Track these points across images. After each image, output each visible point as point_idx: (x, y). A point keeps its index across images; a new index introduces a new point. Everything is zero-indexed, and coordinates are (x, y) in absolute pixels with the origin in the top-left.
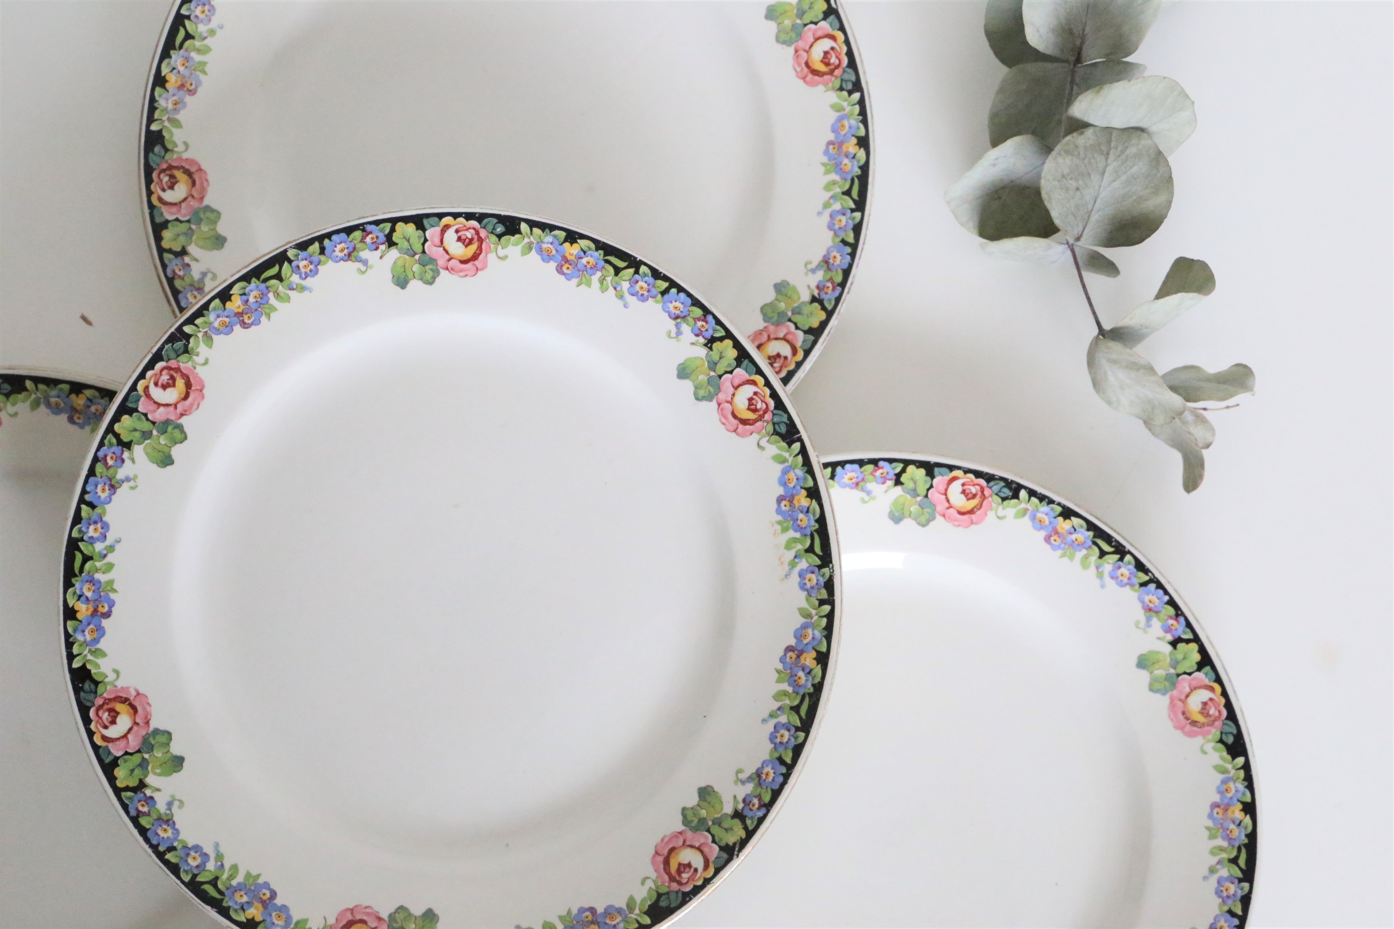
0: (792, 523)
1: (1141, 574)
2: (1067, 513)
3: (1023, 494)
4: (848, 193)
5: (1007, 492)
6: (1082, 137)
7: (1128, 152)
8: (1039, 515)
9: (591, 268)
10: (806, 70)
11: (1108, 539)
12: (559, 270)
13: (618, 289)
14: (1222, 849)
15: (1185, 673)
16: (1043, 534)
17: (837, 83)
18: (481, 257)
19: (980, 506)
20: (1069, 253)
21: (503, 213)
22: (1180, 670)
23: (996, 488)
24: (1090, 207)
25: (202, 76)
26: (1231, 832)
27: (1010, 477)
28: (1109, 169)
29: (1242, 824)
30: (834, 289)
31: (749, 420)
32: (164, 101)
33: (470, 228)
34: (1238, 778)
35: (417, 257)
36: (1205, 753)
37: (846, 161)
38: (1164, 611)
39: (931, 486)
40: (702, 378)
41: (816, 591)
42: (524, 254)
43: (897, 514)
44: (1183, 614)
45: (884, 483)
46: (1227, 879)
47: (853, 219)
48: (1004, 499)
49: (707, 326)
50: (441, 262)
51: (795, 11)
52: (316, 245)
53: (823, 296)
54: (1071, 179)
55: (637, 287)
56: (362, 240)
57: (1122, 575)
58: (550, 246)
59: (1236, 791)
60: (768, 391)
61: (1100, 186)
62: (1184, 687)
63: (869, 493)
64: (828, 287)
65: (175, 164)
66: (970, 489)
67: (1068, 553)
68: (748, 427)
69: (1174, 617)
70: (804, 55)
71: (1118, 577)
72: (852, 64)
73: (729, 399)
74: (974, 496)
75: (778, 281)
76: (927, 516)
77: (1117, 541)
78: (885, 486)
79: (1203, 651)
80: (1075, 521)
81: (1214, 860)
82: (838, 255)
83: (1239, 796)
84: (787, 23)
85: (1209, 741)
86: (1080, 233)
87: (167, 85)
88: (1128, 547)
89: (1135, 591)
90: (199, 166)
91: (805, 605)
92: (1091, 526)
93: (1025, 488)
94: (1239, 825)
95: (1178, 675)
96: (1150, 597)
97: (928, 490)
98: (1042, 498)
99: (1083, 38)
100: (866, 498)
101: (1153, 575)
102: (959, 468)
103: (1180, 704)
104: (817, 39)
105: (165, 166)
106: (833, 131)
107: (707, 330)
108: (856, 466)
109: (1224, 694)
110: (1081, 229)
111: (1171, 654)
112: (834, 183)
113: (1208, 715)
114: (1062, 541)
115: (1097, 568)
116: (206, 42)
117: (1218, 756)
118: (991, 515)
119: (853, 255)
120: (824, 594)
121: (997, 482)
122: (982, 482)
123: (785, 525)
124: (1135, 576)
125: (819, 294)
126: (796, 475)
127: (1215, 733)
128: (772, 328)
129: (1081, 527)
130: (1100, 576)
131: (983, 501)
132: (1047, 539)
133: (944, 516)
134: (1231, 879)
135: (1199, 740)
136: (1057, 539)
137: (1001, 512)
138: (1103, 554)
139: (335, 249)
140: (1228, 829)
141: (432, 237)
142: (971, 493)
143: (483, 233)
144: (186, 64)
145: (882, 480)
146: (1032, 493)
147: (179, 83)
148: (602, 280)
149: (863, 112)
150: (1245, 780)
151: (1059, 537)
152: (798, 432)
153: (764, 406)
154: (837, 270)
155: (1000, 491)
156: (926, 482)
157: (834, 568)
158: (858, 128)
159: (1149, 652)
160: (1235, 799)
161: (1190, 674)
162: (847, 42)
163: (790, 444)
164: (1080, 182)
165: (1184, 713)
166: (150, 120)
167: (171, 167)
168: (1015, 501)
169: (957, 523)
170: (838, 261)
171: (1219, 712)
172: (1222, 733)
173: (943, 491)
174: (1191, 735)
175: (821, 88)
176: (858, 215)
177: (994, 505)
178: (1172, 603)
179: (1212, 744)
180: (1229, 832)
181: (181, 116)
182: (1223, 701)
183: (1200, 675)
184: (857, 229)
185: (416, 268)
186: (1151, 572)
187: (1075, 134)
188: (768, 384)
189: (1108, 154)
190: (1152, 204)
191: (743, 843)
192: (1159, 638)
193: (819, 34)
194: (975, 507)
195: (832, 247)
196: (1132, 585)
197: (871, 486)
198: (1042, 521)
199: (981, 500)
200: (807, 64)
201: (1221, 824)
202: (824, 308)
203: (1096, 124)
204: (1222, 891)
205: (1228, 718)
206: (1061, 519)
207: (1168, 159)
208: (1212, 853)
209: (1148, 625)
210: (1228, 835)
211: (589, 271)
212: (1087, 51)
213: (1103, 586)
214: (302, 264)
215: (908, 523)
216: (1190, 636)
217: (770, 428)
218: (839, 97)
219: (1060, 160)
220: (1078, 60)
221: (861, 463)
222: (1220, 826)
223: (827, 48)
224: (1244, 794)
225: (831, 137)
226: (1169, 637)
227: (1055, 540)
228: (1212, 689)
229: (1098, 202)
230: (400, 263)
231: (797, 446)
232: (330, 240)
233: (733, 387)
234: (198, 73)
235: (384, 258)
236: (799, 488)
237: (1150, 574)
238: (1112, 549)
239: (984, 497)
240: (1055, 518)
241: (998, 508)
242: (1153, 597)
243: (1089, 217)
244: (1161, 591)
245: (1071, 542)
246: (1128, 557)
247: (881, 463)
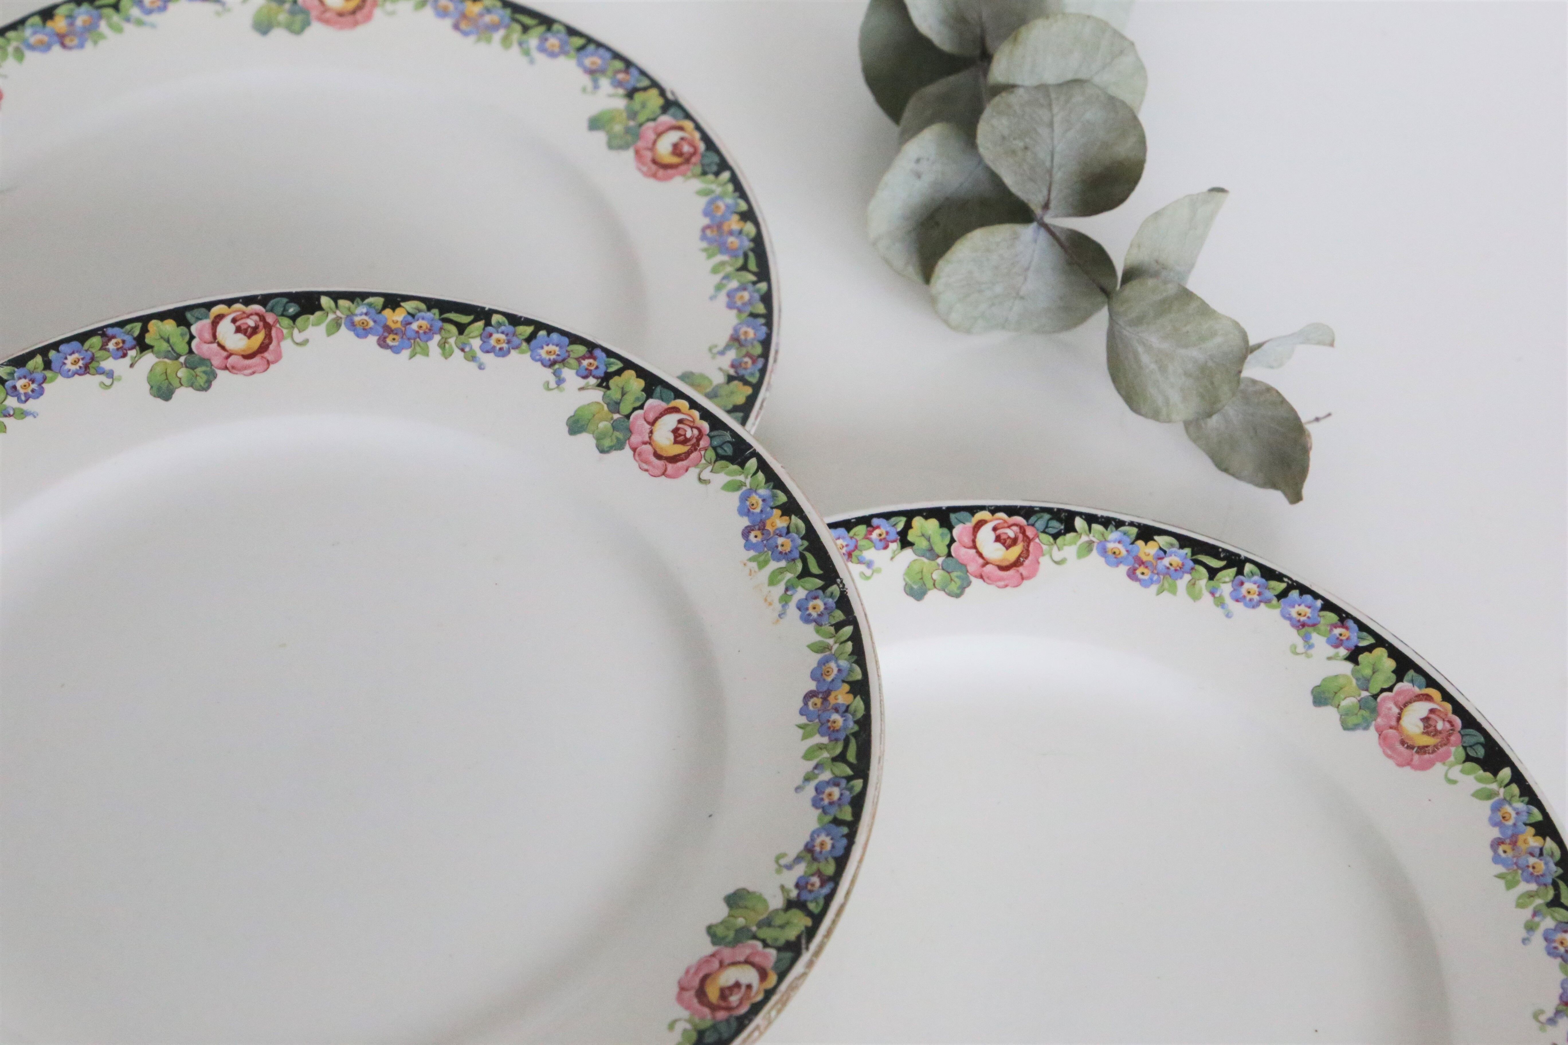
0: (770, 553)
1: (1273, 583)
2: (1147, 533)
3: (1079, 523)
4: (743, 268)
5: (1057, 526)
6: (1012, 96)
7: (1074, 101)
8: (1110, 546)
9: (425, 333)
10: (654, 167)
11: (1213, 551)
12: (382, 343)
13: (467, 349)
14: (1531, 895)
15: (1383, 690)
16: (1123, 569)
17: (698, 169)
18: (271, 347)
19: (1026, 553)
21: (294, 290)
22: (1375, 689)
23: (1040, 524)
24: (1048, 164)
26: (1534, 868)
27: (1055, 504)
28: (1057, 119)
29: (1545, 852)
30: (753, 362)
31: (679, 455)
33: (251, 314)
34: (1513, 796)
35: (182, 359)
36: (1454, 782)
37: (731, 239)
38: (1322, 621)
39: (953, 541)
40: (604, 425)
41: (826, 617)
42: (330, 333)
43: (915, 587)
44: (1349, 616)
45: (886, 548)
46: (1555, 930)
47: (758, 291)
48: (1055, 536)
49: (596, 363)
50: (216, 361)
51: (625, 115)
52: (39, 359)
53: (742, 372)
54: (1015, 139)
55: (492, 341)
56: (103, 347)
57: (1249, 592)
58: (364, 317)
59: (1517, 813)
60: (696, 414)
61: (1053, 139)
62: (1390, 709)
63: (869, 565)
64: (747, 361)
66: (1006, 534)
67: (1166, 585)
68: (680, 464)
69: (1339, 623)
70: (649, 154)
71: (1244, 597)
72: (711, 146)
73: (647, 439)
74: (1014, 542)
76: (959, 582)
77: (1224, 550)
78: (888, 552)
79: (1394, 653)
80: (1161, 540)
81: (1527, 913)
82: (749, 329)
83: (1524, 818)
84: (618, 128)
85: (1453, 765)
86: (1046, 199)
88: (1243, 554)
89: (1274, 607)
91: (816, 638)
92: (1184, 541)
93: (1080, 514)
94: (1541, 854)
95: (1375, 697)
96: (1297, 608)
97: (949, 546)
98: (1106, 522)
100: (868, 572)
101: (1290, 578)
102: (982, 508)
103: (1392, 732)
104: (660, 135)
106: (706, 215)
107: (597, 368)
108: (842, 531)
109: (1447, 697)
110: (1045, 192)
111: (1353, 672)
112: (722, 263)
113: (1436, 733)
114: (1152, 572)
115: (1213, 594)
117: (1473, 779)
118: (1044, 561)
119: (769, 324)
120: (839, 616)
121: (1039, 515)
122: (1018, 520)
123: (762, 558)
124: (1267, 588)
125: (736, 372)
126: (760, 496)
127: (1456, 752)
130: (1220, 603)
131: (1028, 546)
132: (1132, 575)
133: (981, 577)
134: (1561, 928)
135: (1439, 769)
136: (1145, 571)
137: (1057, 555)
138: (1213, 573)
139: (66, 361)
140: (1528, 866)
141: (201, 332)
142: (1009, 537)
143: (270, 318)
145: (882, 544)
146: (1091, 519)
148: (442, 345)
149: (739, 188)
150: (1522, 795)
151: (1146, 567)
152: (750, 447)
153: (696, 432)
154: (752, 344)
155: (1047, 527)
156: (942, 535)
158: (737, 204)
159: (1324, 680)
160: (1520, 824)
161: (1390, 689)
162: (698, 127)
163: (742, 465)
164: (1027, 140)
165: (1403, 742)
168: (1072, 534)
169: (1002, 583)
170: (751, 335)
171: (1450, 722)
172: (1465, 748)
173: (971, 544)
174: (1424, 767)
175: (678, 179)
176: (763, 286)
177: (1045, 547)
178: (1328, 606)
179: (1459, 767)
180: (1531, 869)
182: (1449, 707)
183: (1404, 685)
184: (766, 298)
185: (182, 373)
186: (1285, 576)
187: (1004, 95)
188: (694, 405)
189: (1050, 105)
190: (1124, 150)
192: (1329, 658)
193: (661, 128)
194: (1020, 556)
195: (739, 324)
196: (1267, 602)
197: (870, 554)
198: (1117, 552)
199: (1026, 544)
201: (1516, 864)
202: (747, 383)
203: (1026, 84)
204: (1556, 948)
205: (1465, 726)
206: (1140, 543)
208: (1520, 905)
209: (1309, 646)
210: (1532, 874)
211: (422, 337)
213: (1228, 615)
214: (19, 384)
215: (934, 596)
216: (1369, 641)
217: (711, 454)
218: (704, 182)
219: (995, 122)
222: (1515, 867)
223: (675, 140)
224: (1529, 813)
225: (706, 221)
226: (1343, 652)
227: (1143, 574)
228: (1428, 698)
229: (1057, 157)
230: (159, 370)
231: (752, 463)
232: (58, 351)
233: (648, 423)
235: (137, 366)
236: (769, 509)
237: (1286, 580)
238: (1223, 563)
239: (1028, 541)
240: (1133, 543)
241: (1051, 550)
242: (1301, 608)
243: (1051, 176)
244: (1308, 598)
245: (1166, 571)
246: (1248, 567)
247: (875, 521)
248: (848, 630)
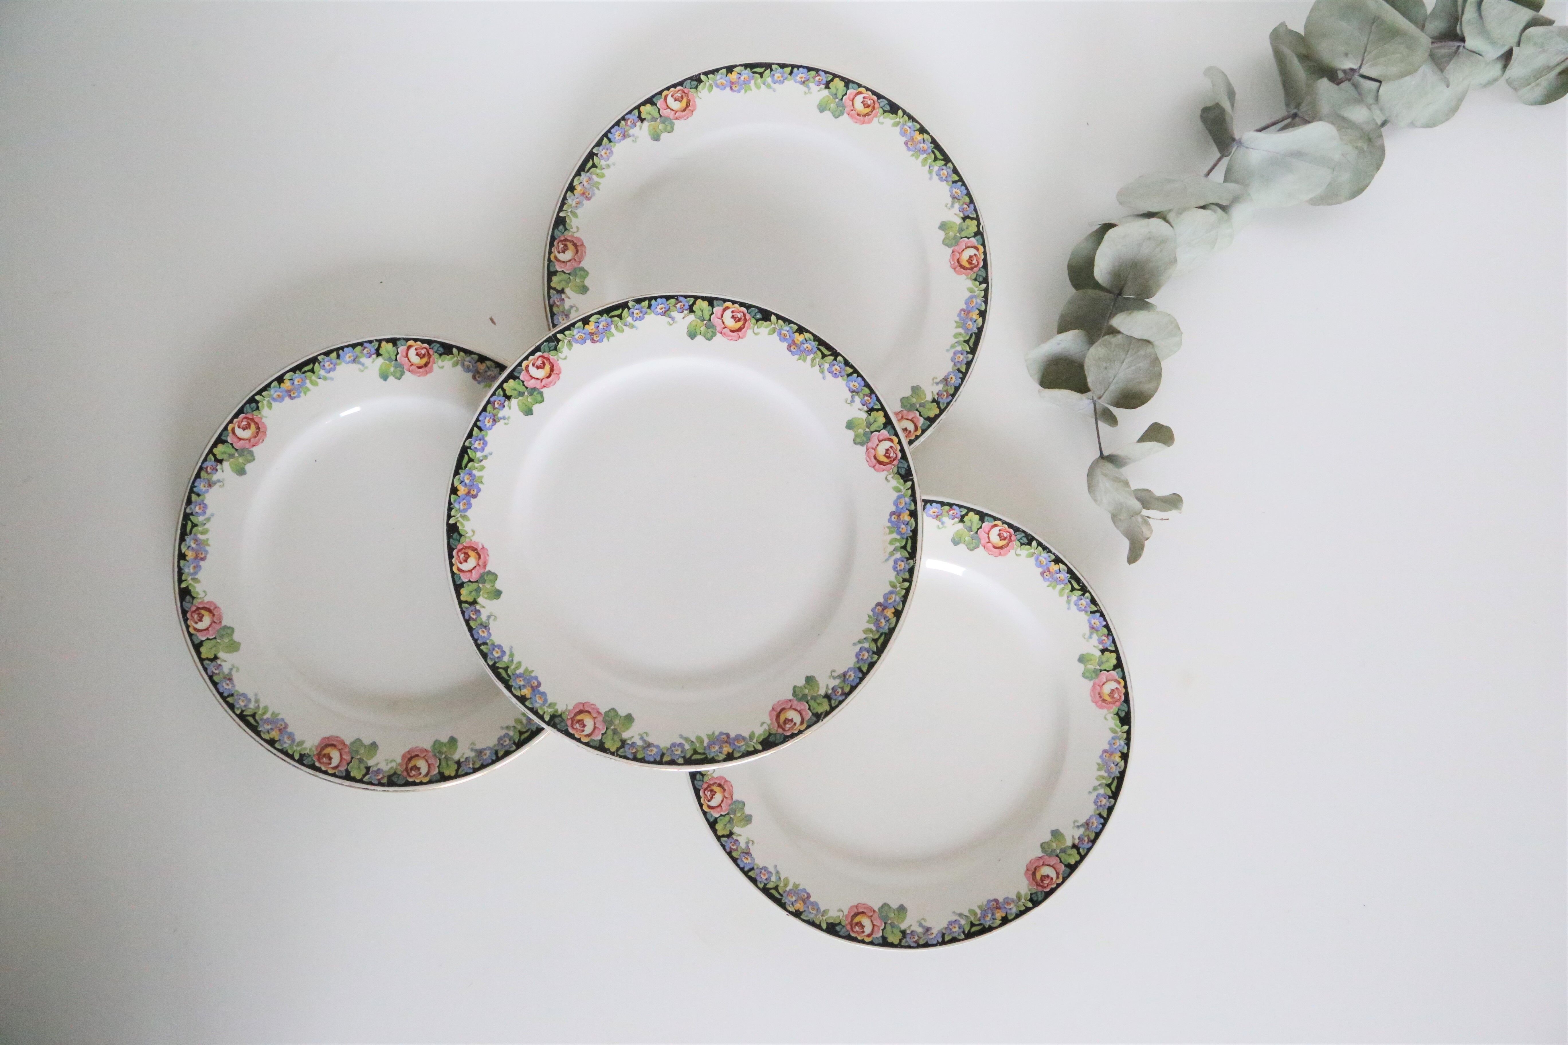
0: (896, 529)
1: (1092, 606)
2: (1057, 561)
3: (1034, 543)
4: (967, 342)
5: (1025, 540)
6: (1115, 338)
7: (1139, 353)
8: (1041, 558)
9: (808, 351)
10: (957, 264)
11: (1078, 580)
12: (789, 348)
13: (822, 367)
14: (1103, 778)
15: (1105, 670)
16: (1040, 570)
17: (974, 276)
18: (743, 330)
19: (1007, 545)
20: (1092, 406)
21: (762, 307)
22: (1102, 668)
23: (1019, 537)
24: (1111, 380)
25: (596, 191)
26: (1111, 768)
27: (1029, 532)
28: (1126, 361)
30: (947, 397)
31: (883, 462)
32: (571, 200)
33: (741, 312)
34: (1122, 738)
35: (705, 322)
36: (1106, 719)
37: (970, 323)
38: (1101, 631)
39: (981, 527)
40: (861, 431)
41: (902, 572)
42: (769, 334)
43: (956, 540)
44: (1112, 635)
45: (953, 519)
46: (1102, 795)
47: (967, 358)
48: (1022, 544)
49: (870, 401)
50: (719, 328)
51: (957, 228)
52: (647, 302)
53: (940, 400)
54: (1103, 362)
55: (833, 368)
56: (675, 305)
57: (1082, 604)
58: (786, 332)
59: (1120, 745)
60: (899, 447)
61: (1119, 370)
62: (1103, 678)
63: (943, 523)
64: (944, 395)
65: (569, 239)
66: (1003, 534)
67: (1053, 585)
68: (882, 466)
69: (1106, 635)
70: (958, 255)
71: (1079, 605)
72: (985, 266)
73: (874, 447)
74: (1005, 539)
75: (915, 385)
76: (974, 545)
77: (1083, 583)
78: (953, 521)
79: (1119, 659)
80: (1061, 566)
81: (1097, 783)
82: (954, 377)
83: (1121, 748)
84: (951, 234)
85: (1110, 713)
86: (1101, 395)
87: (575, 192)
88: (1089, 588)
89: (1087, 615)
90: (582, 243)
91: (893, 579)
92: (1070, 571)
93: (1037, 540)
94: (1117, 765)
95: (1101, 671)
96: (1095, 621)
97: (978, 529)
98: (1045, 548)
99: (1126, 281)
100: (941, 526)
101: (1100, 608)
102: (1000, 520)
103: (1098, 688)
104: (967, 247)
105: (562, 238)
106: (966, 303)
107: (870, 403)
108: (939, 505)
109: (1126, 687)
110: (1102, 392)
111: (1099, 657)
112: (960, 334)
113: (1113, 697)
114: (1050, 577)
115: (1068, 597)
116: (604, 171)
117: (1114, 722)
118: (1012, 552)
119: (963, 379)
120: (907, 576)
121: (1020, 533)
122: (1012, 531)
123: (892, 530)
124: (1089, 606)
125: (937, 398)
126: (905, 501)
127: (1115, 709)
128: (905, 412)
129: (1064, 570)
130: (1069, 602)
132: (1042, 574)
133: (984, 547)
134: (1104, 796)
135: (1105, 711)
136: (1048, 575)
137: (1019, 552)
138: (1073, 589)
139: (658, 307)
140: (1109, 767)
141: (717, 312)
142: (1004, 536)
143: (748, 316)
144: (589, 182)
145: (953, 517)
146: (1039, 544)
147: (582, 192)
148: (813, 360)
149: (986, 297)
150: (1126, 739)
151: (1050, 574)
152: (912, 475)
153: (895, 456)
154: (951, 386)
155: (1021, 539)
156: (978, 524)
157: (916, 561)
158: (981, 305)
159: (1088, 653)
160: (1118, 750)
162: (985, 253)
163: (905, 482)
164: (1108, 364)
165: (1099, 694)
166: (561, 209)
167: (566, 240)
168: (1029, 547)
169: (991, 553)
170: (953, 381)
171: (1120, 696)
172: (1119, 709)
173: (987, 532)
174: (1101, 707)
175: (964, 276)
176: (970, 356)
177: (1015, 546)
178: (1107, 627)
179: (1112, 715)
181: (579, 211)
182: (1123, 691)
183: (1114, 673)
184: (969, 364)
185: (703, 329)
186: (1099, 606)
187: (1111, 336)
188: (900, 443)
189: (1128, 351)
190: (1146, 387)
191: (827, 714)
192: (1094, 646)
193: (969, 244)
194: (1004, 546)
195: (951, 371)
196: (1086, 612)
197: (945, 519)
198: (1042, 562)
199: (1009, 542)
200: (958, 261)
201: (1106, 763)
202: (939, 407)
203: (1124, 333)
204: (1098, 802)
205: (1124, 701)
206: (1053, 563)
207: (1161, 363)
208: (1097, 779)
209: (1090, 637)
210: (1109, 770)
211: (806, 352)
212: (1126, 289)
213: (1069, 609)
214: (636, 312)
215: (962, 547)
216: (1113, 648)
217: (895, 470)
218: (973, 284)
219: (1099, 349)
220: (1120, 294)
221: (942, 504)
222: (1105, 764)
223: (972, 254)
224: (1123, 748)
225: (964, 307)
226: (1101, 647)
227: (1046, 576)
228: (1119, 683)
229: (1116, 379)
230: (694, 324)
231: (909, 484)
232: (656, 301)
233: (878, 440)
234: (595, 188)
235: (685, 319)
236: (905, 509)
237: (1098, 607)
238: (1079, 588)
239: (1010, 540)
240: (1050, 562)
241: (1017, 549)
242: (1097, 621)
243: (1109, 386)
244: (1102, 619)
245: (1056, 578)
246: (1087, 594)
247: (954, 507)
248: (907, 584)
